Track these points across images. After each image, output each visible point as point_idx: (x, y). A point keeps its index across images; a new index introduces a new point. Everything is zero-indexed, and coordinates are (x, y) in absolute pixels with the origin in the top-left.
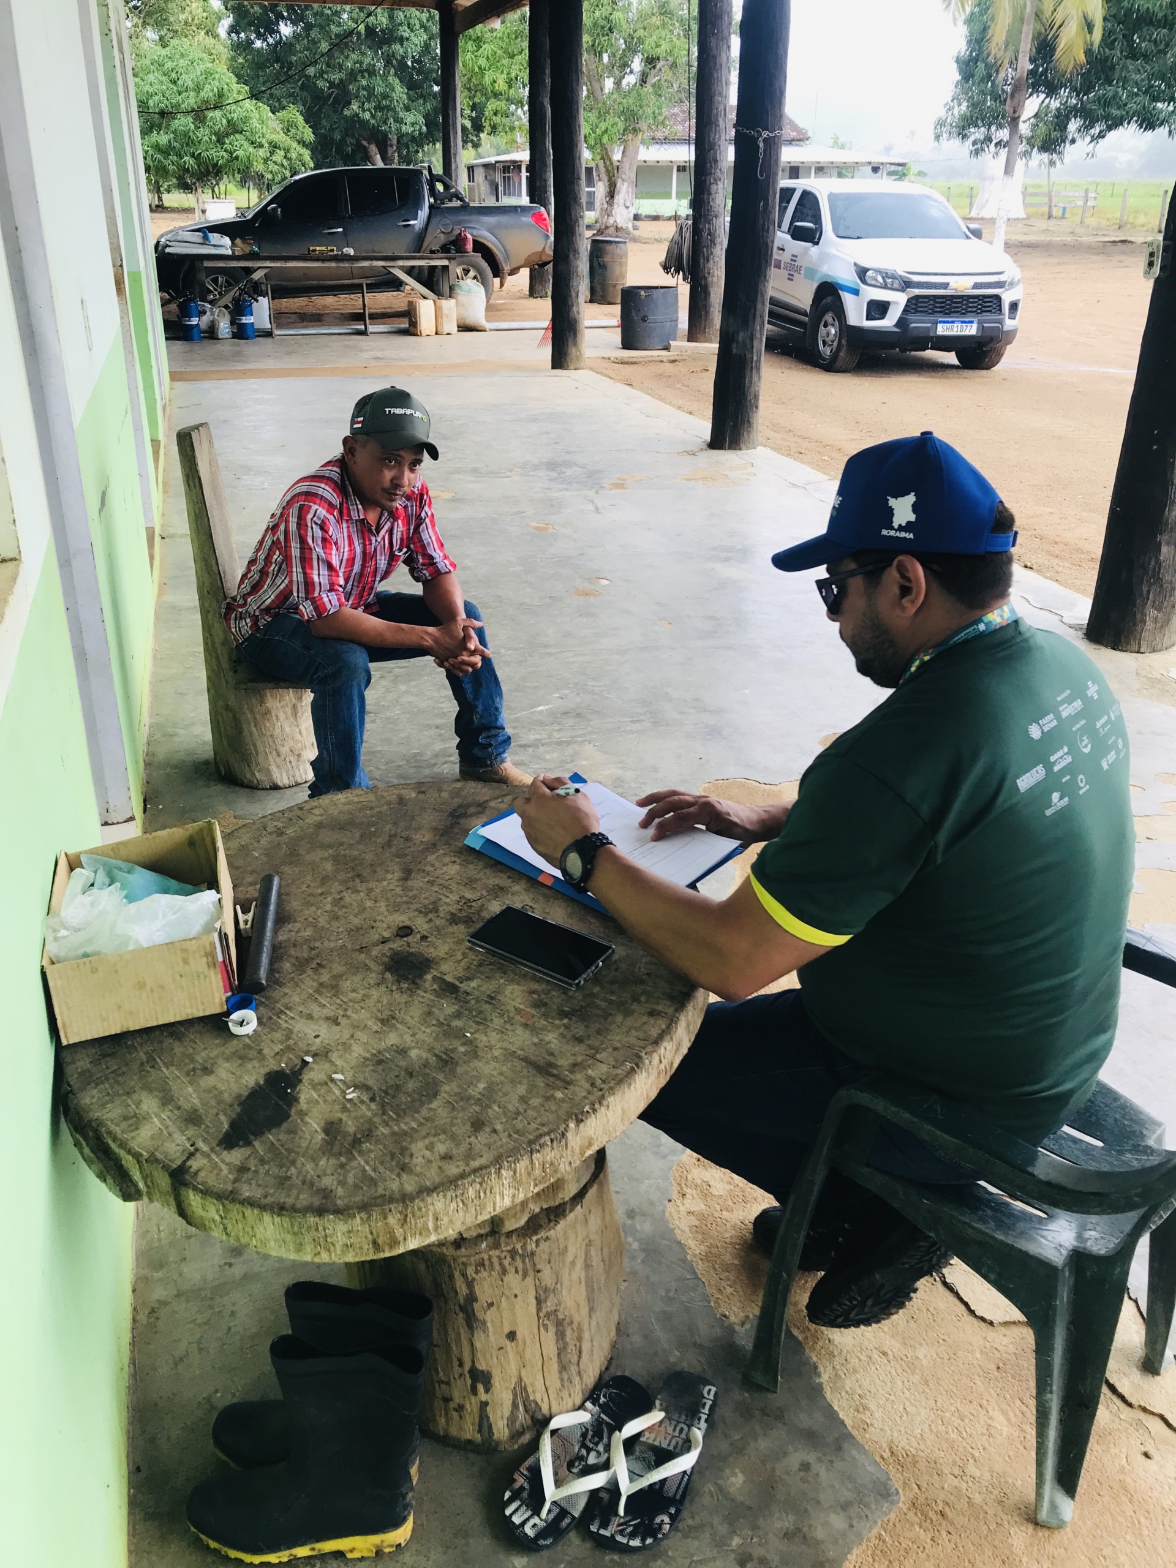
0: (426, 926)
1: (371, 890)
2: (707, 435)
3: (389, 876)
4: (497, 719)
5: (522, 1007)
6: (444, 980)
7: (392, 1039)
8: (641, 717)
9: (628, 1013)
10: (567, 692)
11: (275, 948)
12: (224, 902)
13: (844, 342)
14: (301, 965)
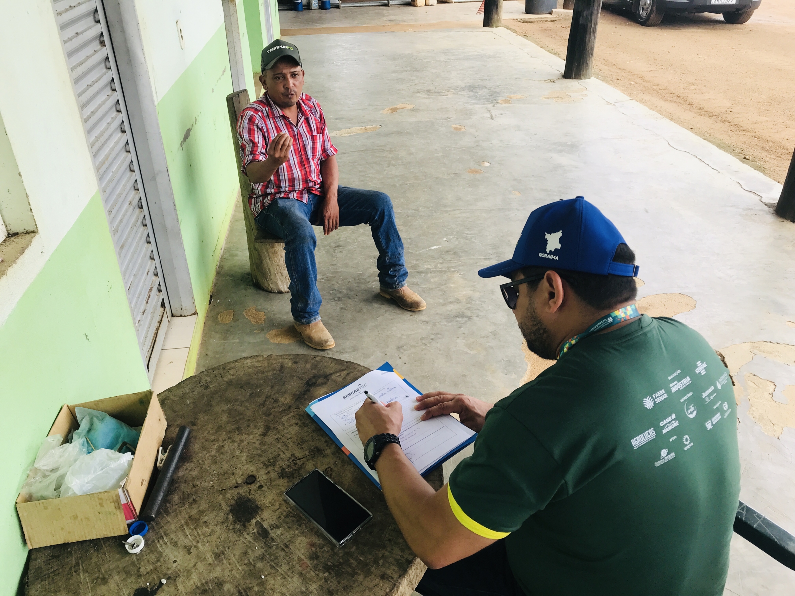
0: (265, 477)
1: (242, 441)
2: (563, 71)
3: (256, 431)
5: (303, 557)
6: (262, 525)
7: (217, 573)
9: (368, 574)
10: (451, 237)
11: (173, 482)
12: (135, 460)
13: (654, 8)
14: (184, 499)
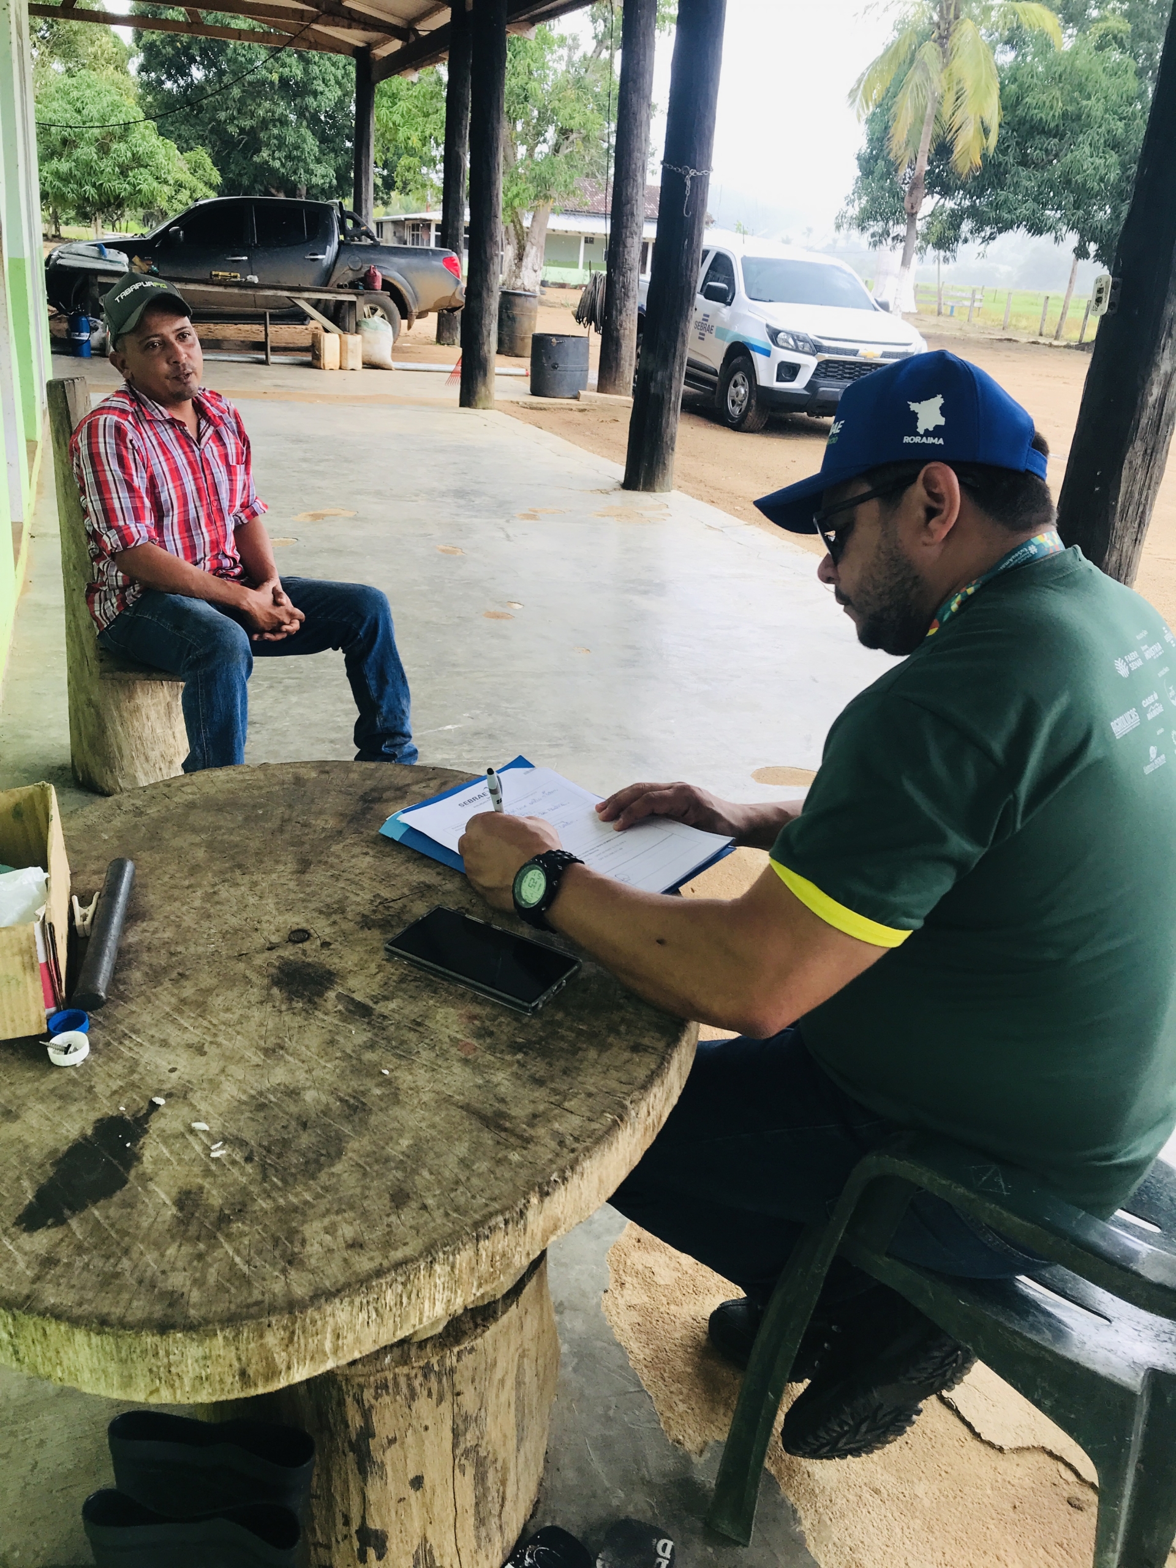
0: (328, 930)
1: (255, 884)
2: (621, 478)
3: (281, 867)
4: (403, 724)
5: (459, 1036)
6: (353, 999)
7: (279, 1076)
8: (560, 742)
9: (603, 1047)
10: (478, 712)
11: (121, 952)
12: (52, 884)
13: (753, 402)
14: (155, 976)
